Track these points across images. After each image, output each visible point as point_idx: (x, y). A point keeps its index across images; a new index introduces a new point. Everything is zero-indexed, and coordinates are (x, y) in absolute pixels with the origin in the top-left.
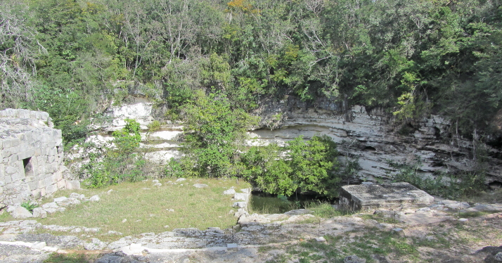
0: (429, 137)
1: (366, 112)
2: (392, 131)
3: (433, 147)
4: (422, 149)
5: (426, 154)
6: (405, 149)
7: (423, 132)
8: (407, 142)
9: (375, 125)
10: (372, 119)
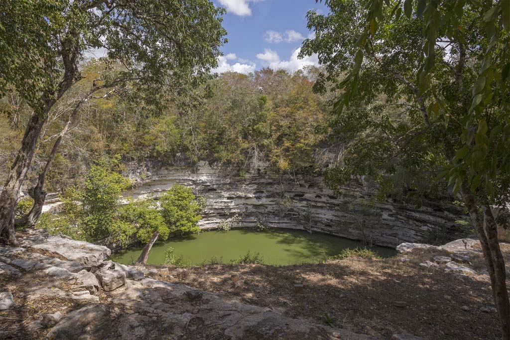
0: (254, 175)
1: (208, 165)
2: (228, 175)
3: (256, 182)
4: (250, 184)
5: (252, 187)
6: (237, 186)
7: (251, 173)
8: (239, 181)
9: (215, 173)
10: (213, 169)
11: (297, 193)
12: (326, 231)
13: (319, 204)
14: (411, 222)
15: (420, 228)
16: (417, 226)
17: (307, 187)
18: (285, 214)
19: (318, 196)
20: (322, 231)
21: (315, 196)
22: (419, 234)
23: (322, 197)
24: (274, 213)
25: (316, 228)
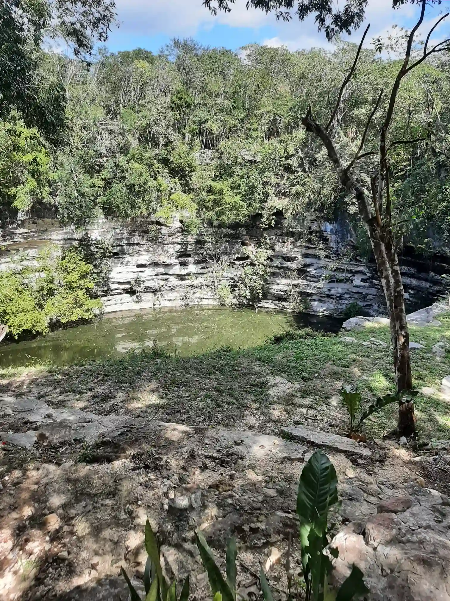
1: (103, 216)
2: (135, 231)
5: (173, 248)
9: (114, 228)
10: (111, 222)
12: (279, 306)
20: (274, 307)
23: (275, 259)
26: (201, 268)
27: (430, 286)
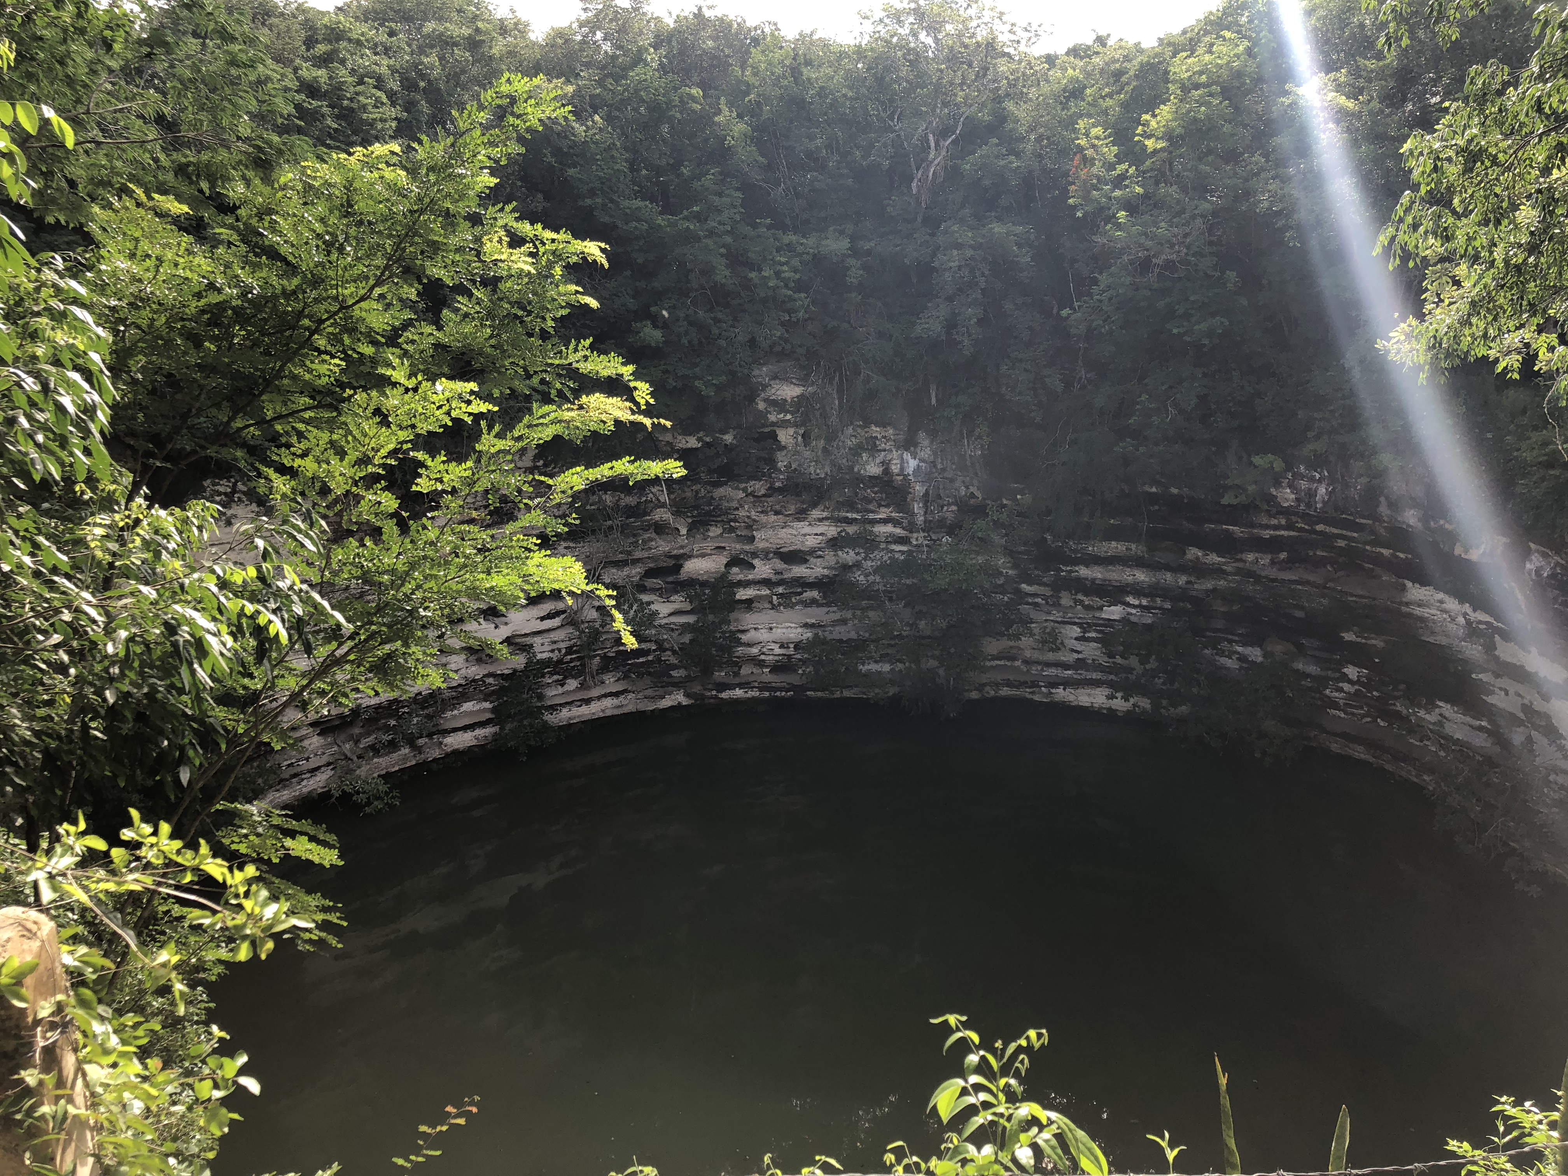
11: (651, 565)
12: (780, 689)
13: (743, 594)
14: (1066, 600)
15: (1097, 615)
16: (1088, 608)
17: (684, 531)
18: (604, 657)
19: (735, 561)
20: (767, 694)
21: (725, 561)
22: (1093, 635)
23: (756, 562)
24: (560, 661)
25: (741, 686)
26: (542, 619)
27: (1188, 582)
